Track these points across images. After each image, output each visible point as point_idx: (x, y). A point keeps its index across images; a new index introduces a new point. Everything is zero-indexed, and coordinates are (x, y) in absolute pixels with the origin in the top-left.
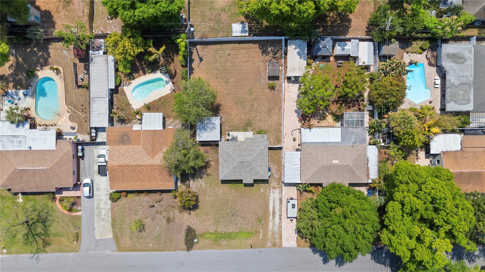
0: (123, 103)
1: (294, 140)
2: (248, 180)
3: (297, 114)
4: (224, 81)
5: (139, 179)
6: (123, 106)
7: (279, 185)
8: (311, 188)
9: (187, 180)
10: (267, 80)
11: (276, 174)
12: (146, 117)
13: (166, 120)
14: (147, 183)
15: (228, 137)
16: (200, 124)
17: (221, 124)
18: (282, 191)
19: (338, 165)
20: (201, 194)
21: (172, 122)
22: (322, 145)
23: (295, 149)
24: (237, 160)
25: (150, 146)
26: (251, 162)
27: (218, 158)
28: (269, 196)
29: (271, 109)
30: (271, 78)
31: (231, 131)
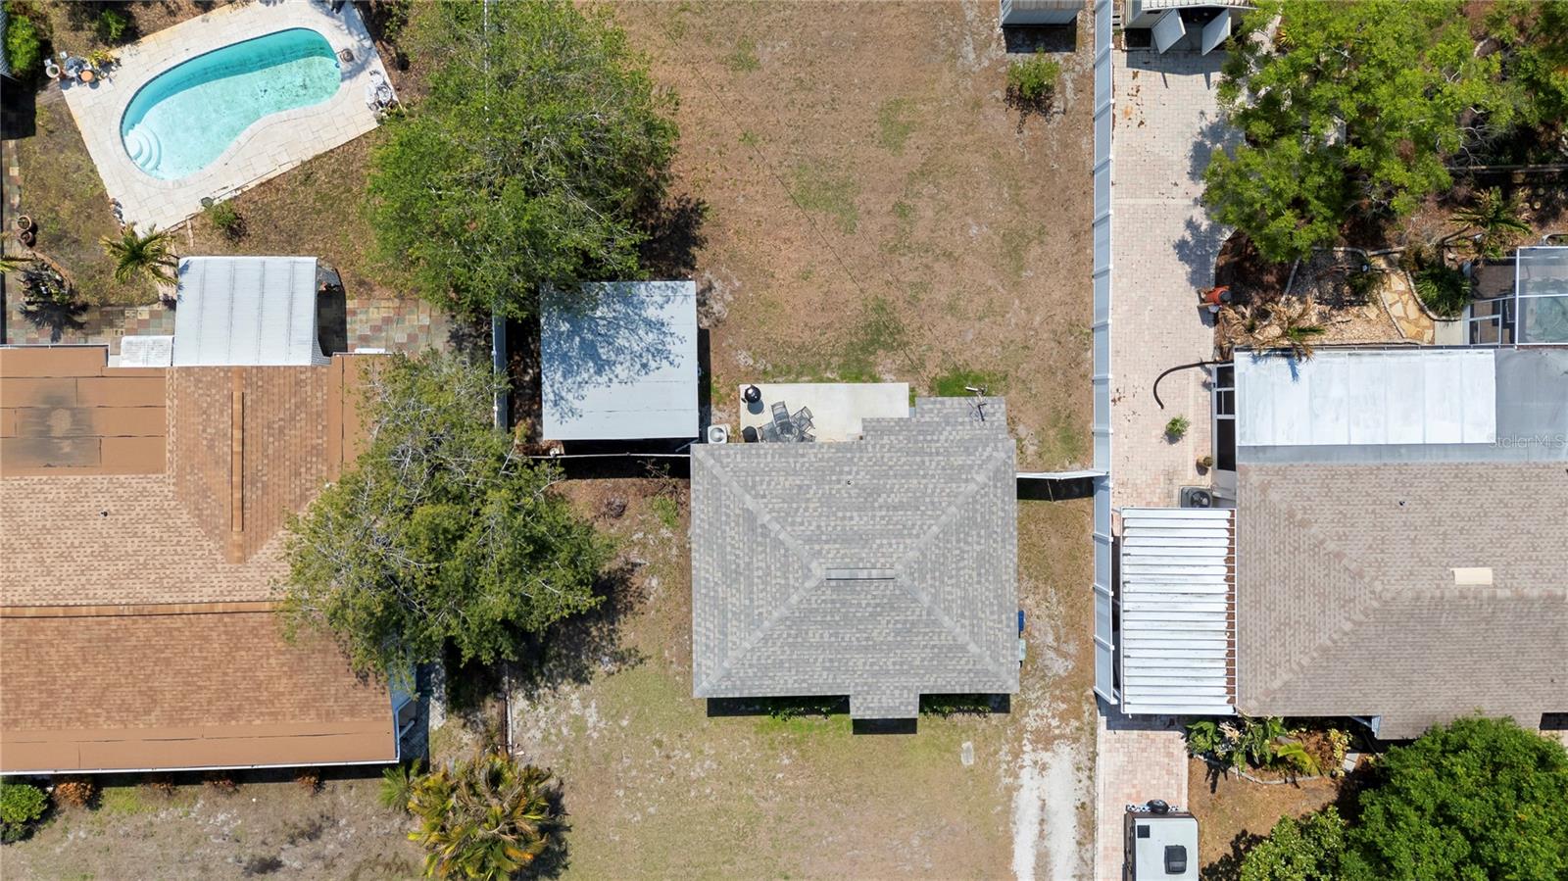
0: (65, 195)
1: (1174, 433)
2: (886, 701)
3: (1188, 269)
4: (723, 53)
5: (152, 697)
6: (64, 214)
7: (1075, 723)
8: (1290, 745)
9: (484, 694)
10: (998, 50)
11: (1057, 650)
12: (203, 281)
13: (350, 304)
14: (210, 724)
15: (748, 419)
16: (565, 327)
17: (703, 337)
18: (1093, 757)
19: (1493, 598)
20: (583, 784)
21: (387, 321)
22: (1372, 462)
23: (1177, 493)
24: (814, 565)
25: (224, 473)
26: (904, 580)
27: (685, 552)
28: (1010, 791)
29: (1023, 236)
30: (1025, 34)
31: (766, 376)
